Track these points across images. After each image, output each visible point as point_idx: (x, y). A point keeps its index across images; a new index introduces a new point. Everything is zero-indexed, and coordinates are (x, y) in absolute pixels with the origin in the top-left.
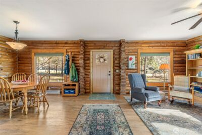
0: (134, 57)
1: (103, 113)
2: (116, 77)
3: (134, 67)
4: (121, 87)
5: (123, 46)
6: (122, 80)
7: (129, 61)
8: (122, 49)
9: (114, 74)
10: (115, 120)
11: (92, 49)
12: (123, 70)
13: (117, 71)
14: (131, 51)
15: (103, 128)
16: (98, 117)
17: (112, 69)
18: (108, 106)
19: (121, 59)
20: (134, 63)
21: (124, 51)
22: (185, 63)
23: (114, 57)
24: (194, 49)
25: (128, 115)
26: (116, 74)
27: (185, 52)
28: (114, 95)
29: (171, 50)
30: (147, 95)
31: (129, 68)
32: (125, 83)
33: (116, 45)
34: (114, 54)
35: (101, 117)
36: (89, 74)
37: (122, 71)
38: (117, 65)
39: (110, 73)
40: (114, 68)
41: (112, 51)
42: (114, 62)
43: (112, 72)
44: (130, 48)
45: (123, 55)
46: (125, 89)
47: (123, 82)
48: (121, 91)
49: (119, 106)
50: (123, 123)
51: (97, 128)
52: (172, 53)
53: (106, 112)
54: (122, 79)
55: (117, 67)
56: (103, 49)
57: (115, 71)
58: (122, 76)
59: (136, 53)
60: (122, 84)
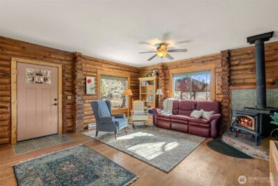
0: (93, 79)
1: (68, 162)
2: (68, 107)
3: (93, 92)
4: (77, 122)
5: (80, 63)
6: (78, 111)
7: (87, 84)
8: (78, 67)
9: (63, 103)
10: (91, 162)
11: (15, 56)
12: (79, 96)
13: (69, 98)
14: (89, 70)
15: (82, 176)
16: (64, 169)
17: (60, 96)
18: (68, 150)
19: (77, 80)
20: (93, 86)
21: (81, 69)
22: (139, 89)
23: (63, 76)
24: (145, 77)
25: (103, 151)
26: (68, 102)
27: (139, 79)
28: (65, 135)
29: (128, 75)
30: (117, 123)
31: (88, 93)
32: (83, 115)
33: (68, 59)
34: (63, 71)
35: (68, 168)
36: (8, 105)
37: (78, 98)
38: (69, 89)
39: (56, 102)
40: (63, 94)
41: (60, 66)
42: (63, 84)
43: (60, 100)
44: (88, 66)
45: (79, 75)
46: (82, 124)
47: (79, 113)
48: (76, 127)
49: (84, 146)
50: (103, 160)
51: (74, 180)
52: (129, 79)
53: (72, 158)
54: (79, 109)
55: (68, 91)
56: (42, 60)
57: (64, 98)
58: (79, 105)
59: (96, 75)
60: (78, 116)
